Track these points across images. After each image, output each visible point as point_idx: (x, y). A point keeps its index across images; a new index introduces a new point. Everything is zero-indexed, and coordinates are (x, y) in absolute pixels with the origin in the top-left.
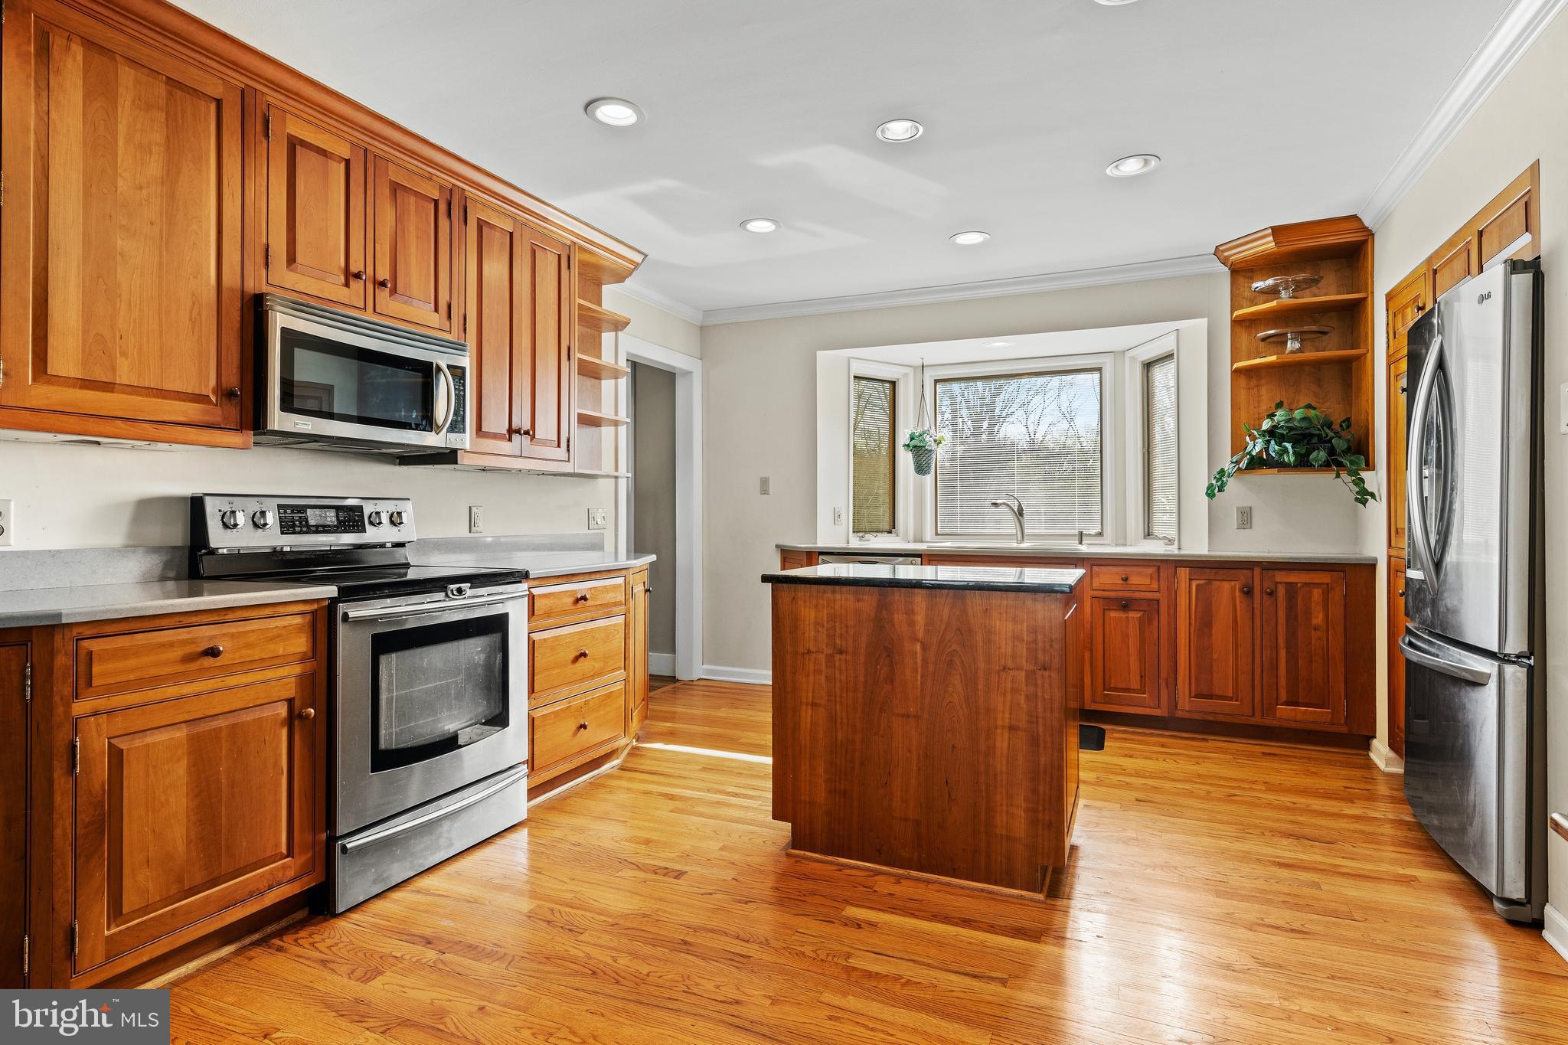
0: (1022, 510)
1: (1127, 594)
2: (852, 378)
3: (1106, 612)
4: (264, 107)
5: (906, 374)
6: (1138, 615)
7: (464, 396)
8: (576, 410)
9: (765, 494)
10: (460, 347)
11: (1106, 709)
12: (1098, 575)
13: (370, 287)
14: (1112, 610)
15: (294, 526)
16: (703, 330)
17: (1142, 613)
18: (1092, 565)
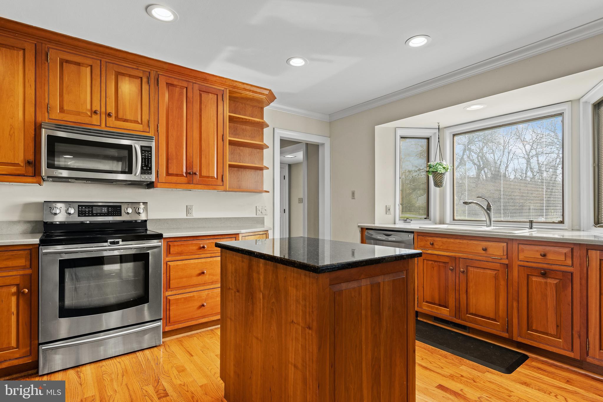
0: (490, 206)
1: (545, 266)
2: (398, 138)
3: (530, 276)
4: (46, 49)
5: (435, 133)
6: (555, 282)
7: (151, 159)
8: (228, 163)
9: (353, 199)
10: (150, 138)
11: (529, 343)
12: (523, 251)
13: (103, 116)
14: (535, 275)
15: (86, 213)
16: (330, 123)
17: (558, 281)
18: (519, 244)
